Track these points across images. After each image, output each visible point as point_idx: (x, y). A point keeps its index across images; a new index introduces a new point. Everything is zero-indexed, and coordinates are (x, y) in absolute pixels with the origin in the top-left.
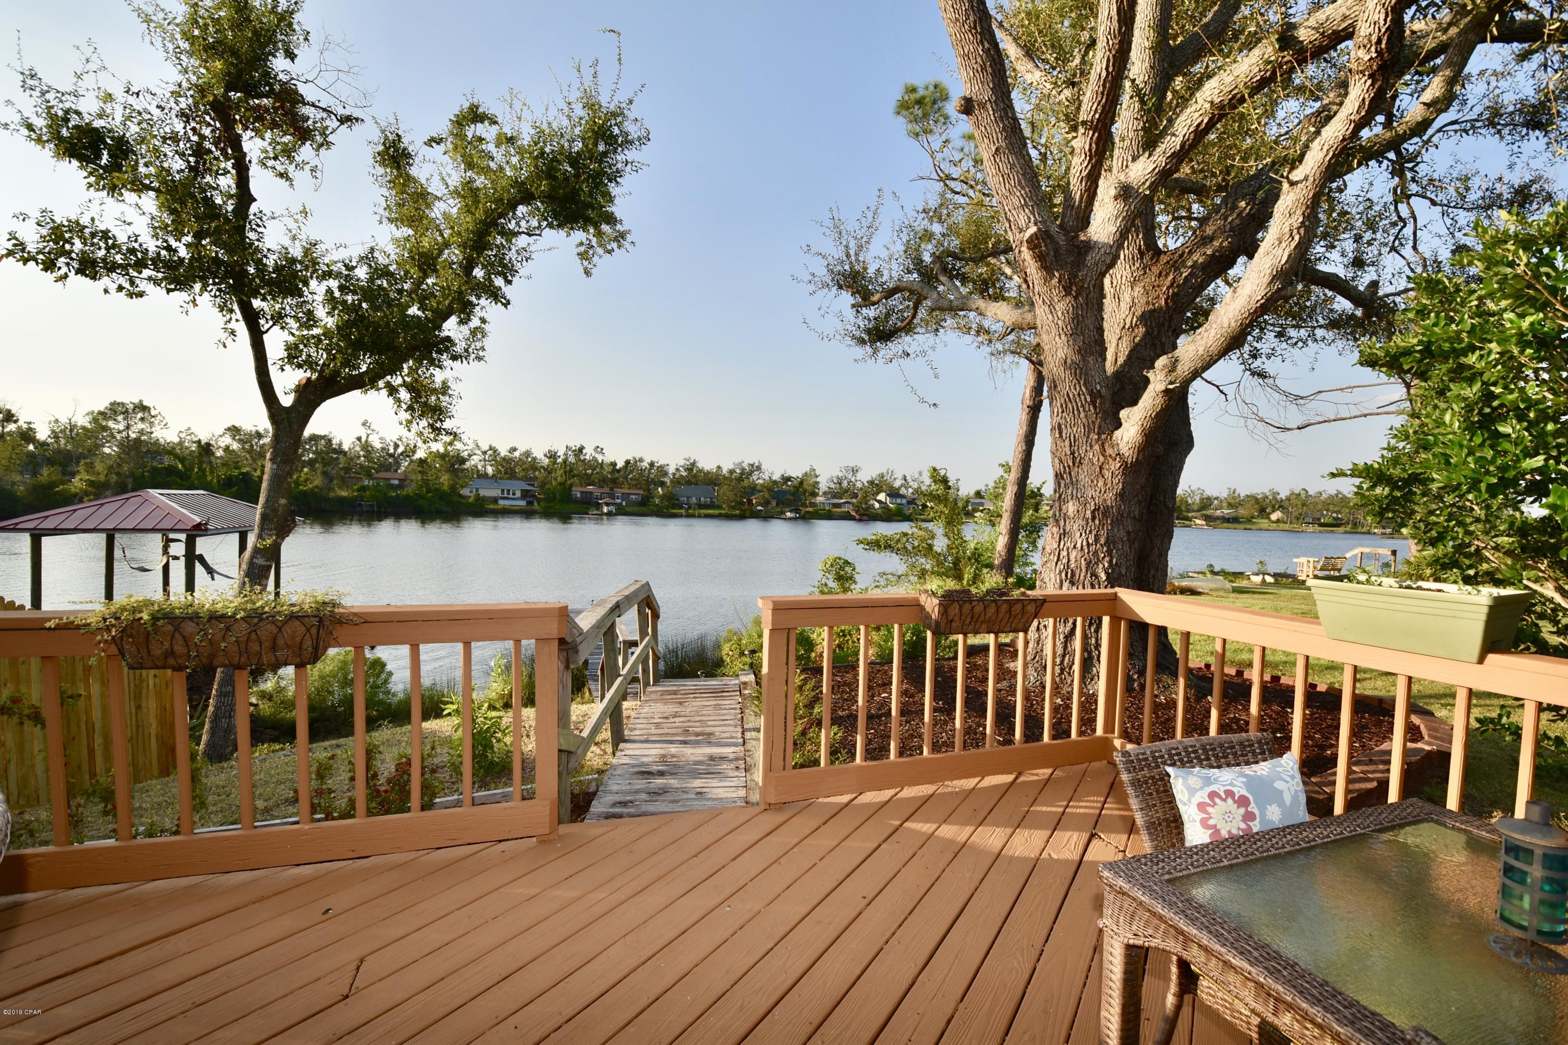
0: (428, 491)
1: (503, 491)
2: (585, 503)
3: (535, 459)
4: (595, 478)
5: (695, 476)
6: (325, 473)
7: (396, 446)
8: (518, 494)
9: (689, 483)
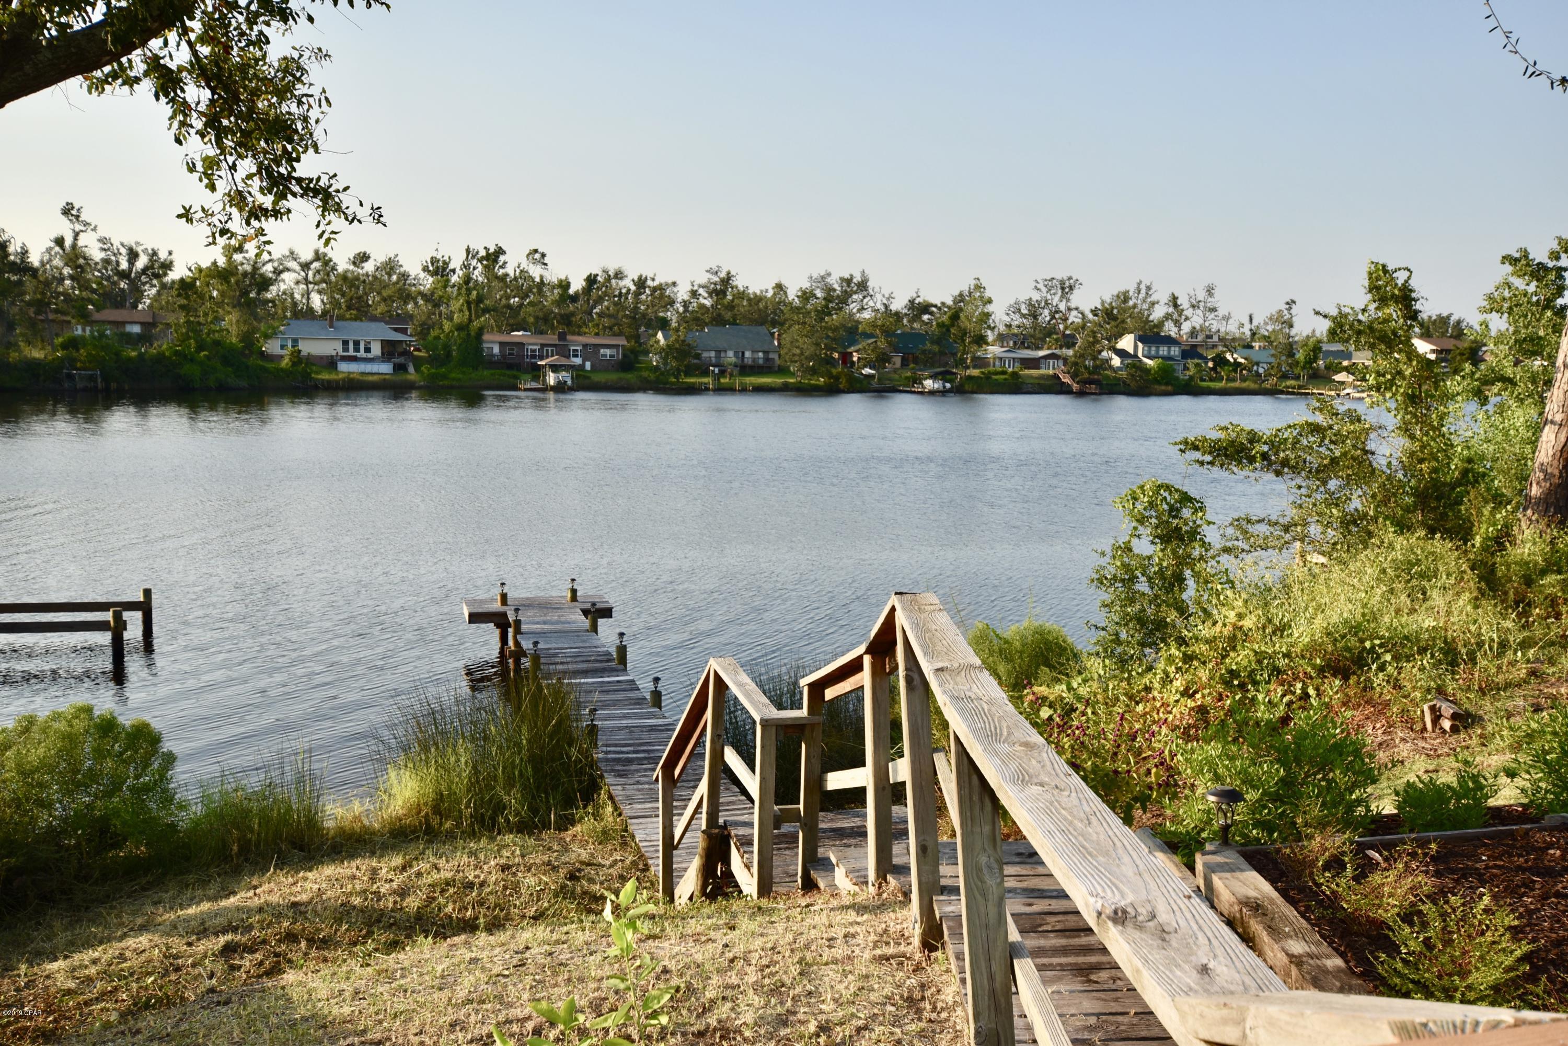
0: (201, 347)
1: (345, 343)
2: (511, 367)
3: (405, 276)
4: (530, 313)
5: (732, 307)
7: (133, 255)
8: (376, 350)
9: (718, 319)
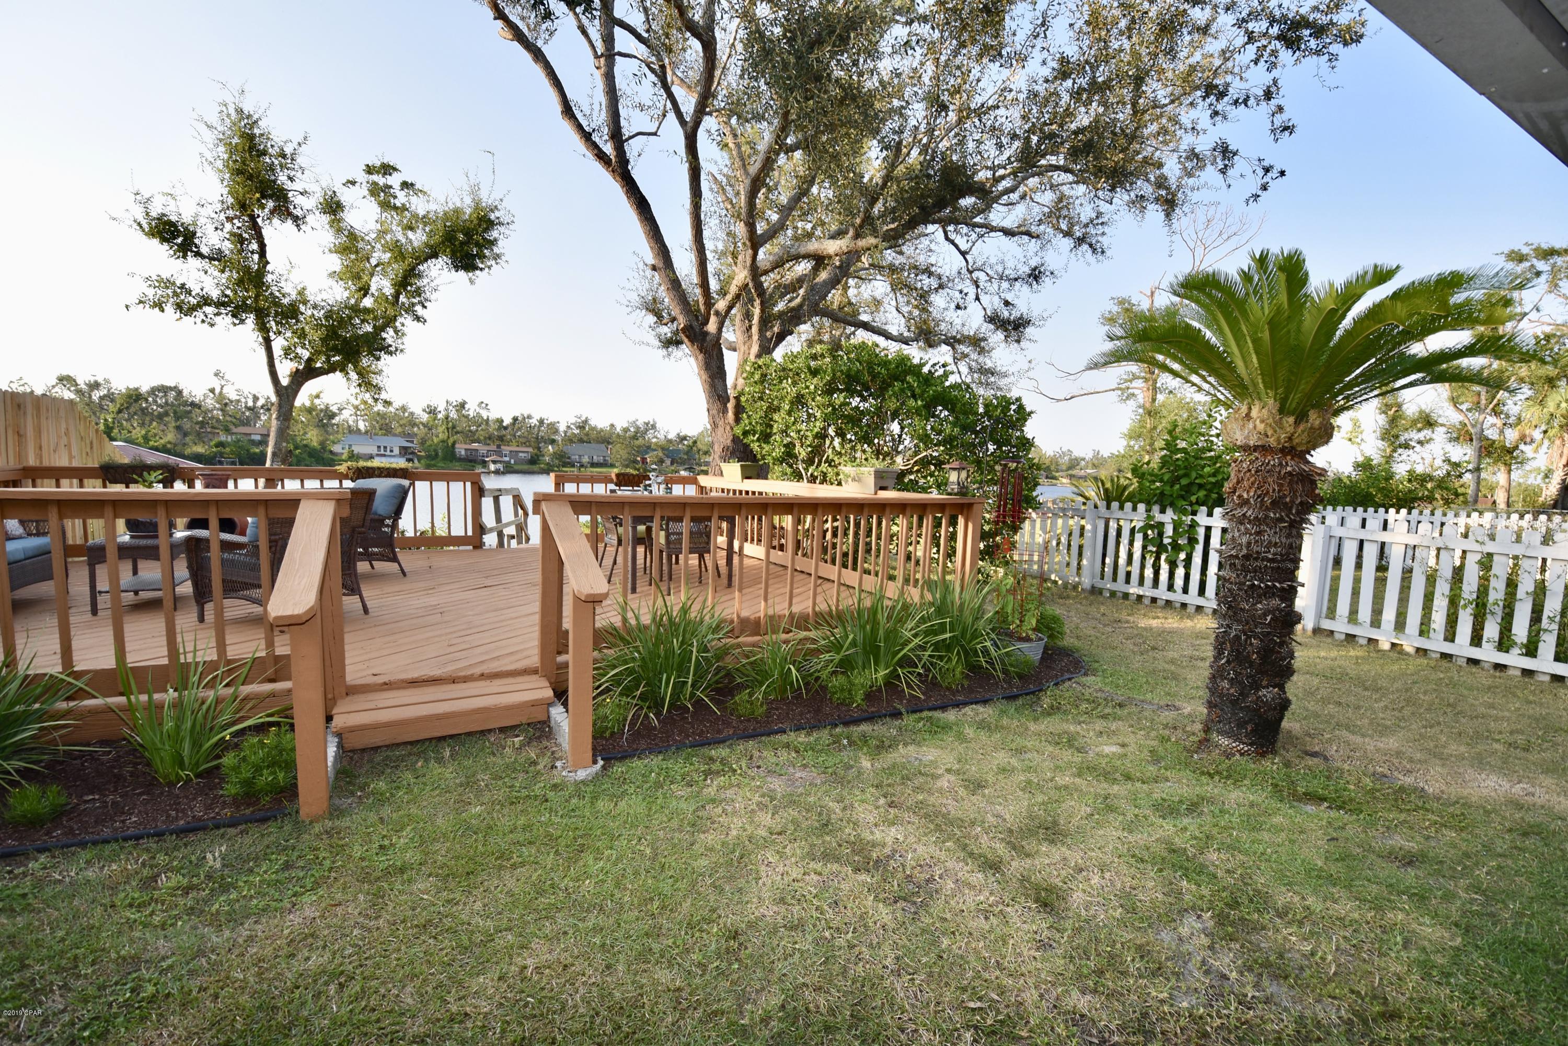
0: (296, 448)
1: (379, 447)
2: (471, 461)
3: (412, 414)
4: (481, 435)
5: (587, 435)
6: (178, 428)
7: (256, 398)
8: (396, 451)
9: (581, 441)
